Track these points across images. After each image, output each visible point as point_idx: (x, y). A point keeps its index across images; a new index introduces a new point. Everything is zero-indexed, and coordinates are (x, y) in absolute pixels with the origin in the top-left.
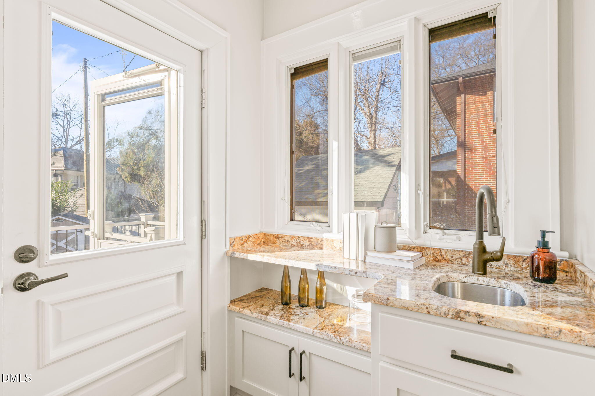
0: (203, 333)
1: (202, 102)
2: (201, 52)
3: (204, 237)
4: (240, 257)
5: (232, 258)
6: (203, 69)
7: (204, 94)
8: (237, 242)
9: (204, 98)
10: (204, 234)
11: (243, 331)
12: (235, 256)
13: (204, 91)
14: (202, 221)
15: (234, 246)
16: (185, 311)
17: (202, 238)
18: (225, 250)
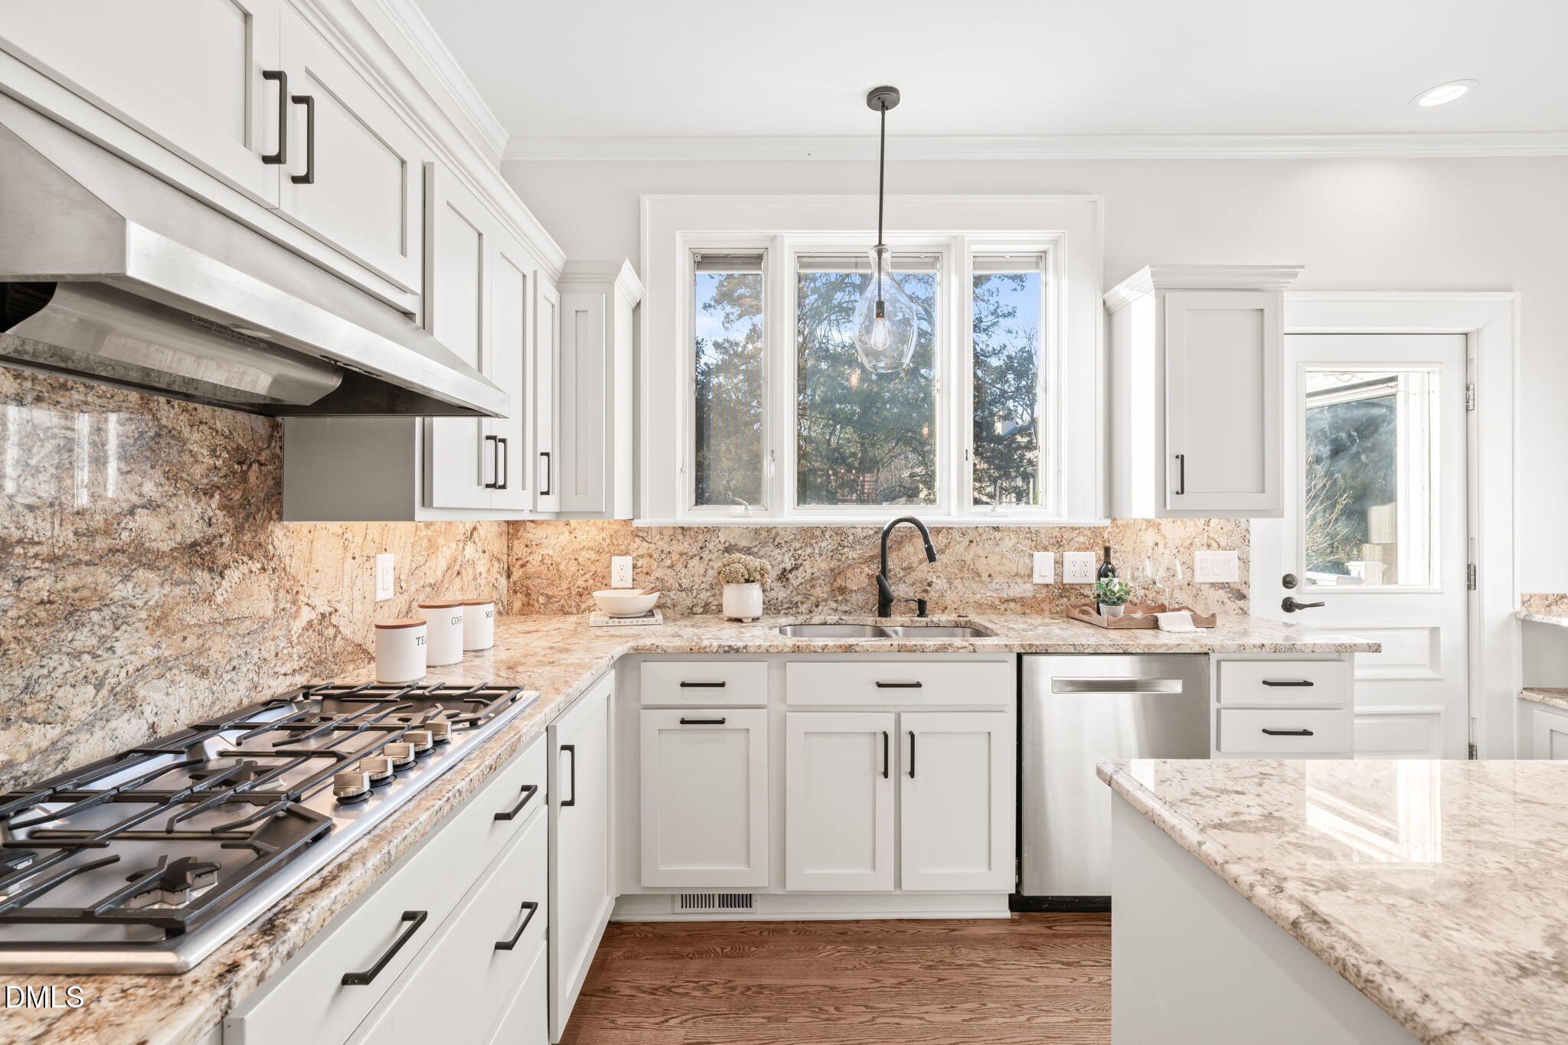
0: (1471, 719)
1: (1467, 402)
2: (1466, 334)
3: (1473, 587)
4: (1544, 621)
5: (1526, 624)
6: (1469, 357)
7: (1471, 392)
8: (1535, 602)
9: (1471, 397)
10: (1472, 583)
11: (1552, 731)
12: (1534, 620)
13: (1471, 388)
14: (1469, 566)
15: (1530, 606)
16: (1443, 680)
17: (1469, 587)
18: (1512, 610)
